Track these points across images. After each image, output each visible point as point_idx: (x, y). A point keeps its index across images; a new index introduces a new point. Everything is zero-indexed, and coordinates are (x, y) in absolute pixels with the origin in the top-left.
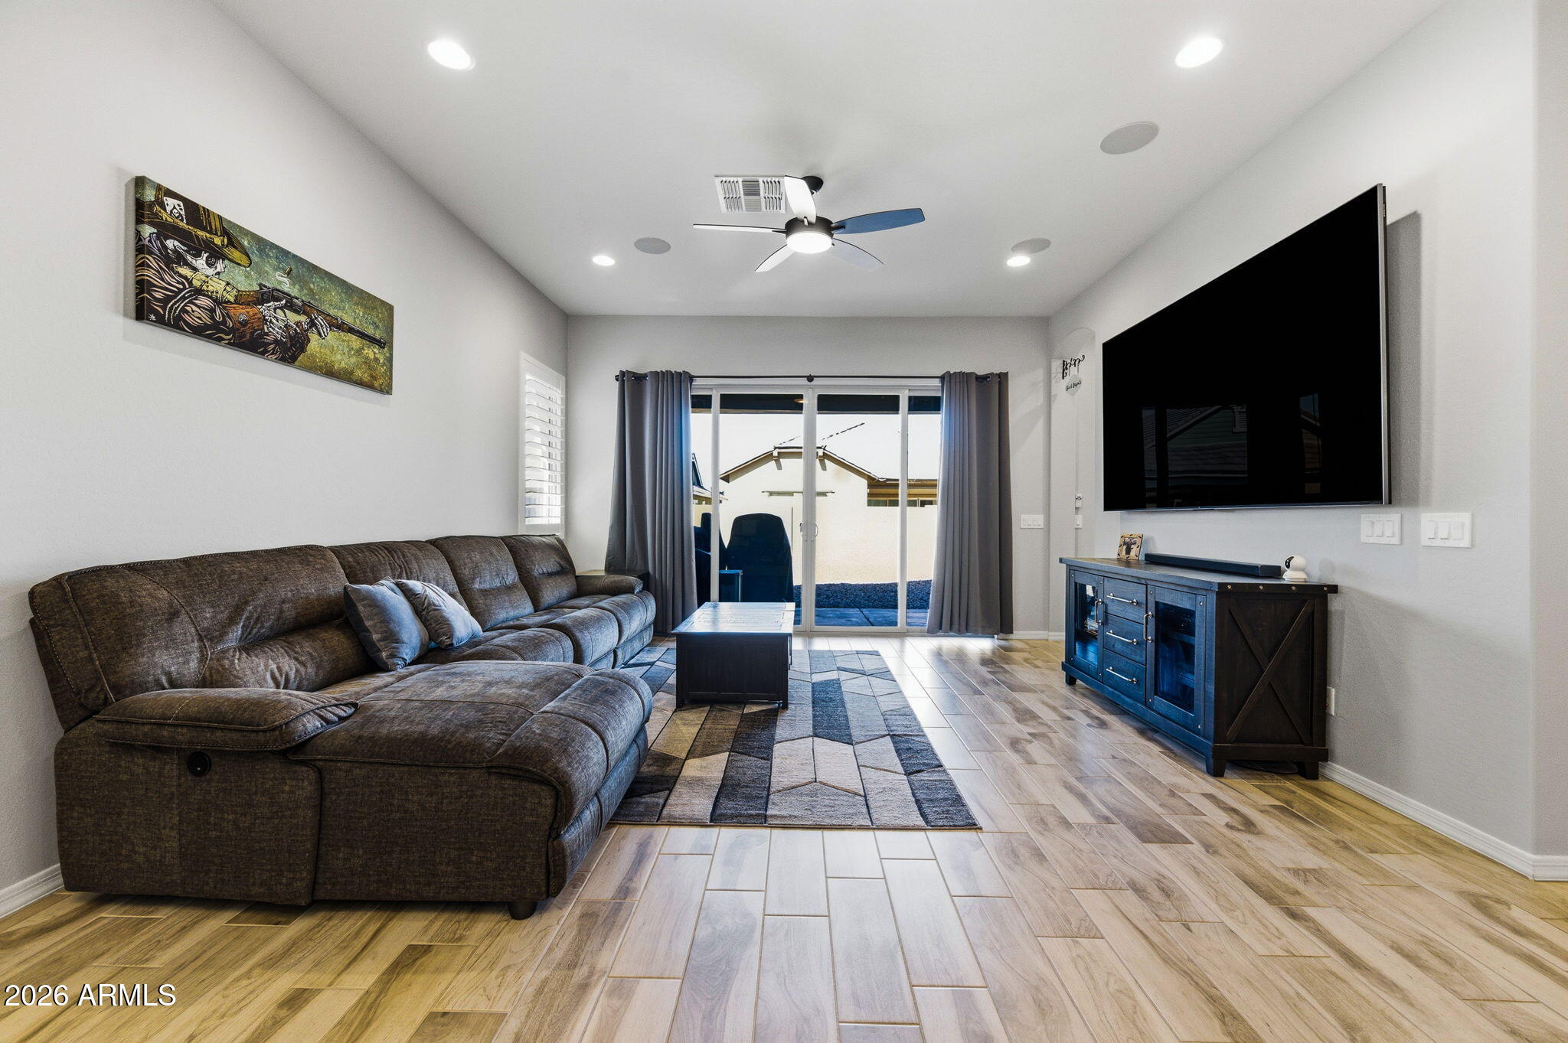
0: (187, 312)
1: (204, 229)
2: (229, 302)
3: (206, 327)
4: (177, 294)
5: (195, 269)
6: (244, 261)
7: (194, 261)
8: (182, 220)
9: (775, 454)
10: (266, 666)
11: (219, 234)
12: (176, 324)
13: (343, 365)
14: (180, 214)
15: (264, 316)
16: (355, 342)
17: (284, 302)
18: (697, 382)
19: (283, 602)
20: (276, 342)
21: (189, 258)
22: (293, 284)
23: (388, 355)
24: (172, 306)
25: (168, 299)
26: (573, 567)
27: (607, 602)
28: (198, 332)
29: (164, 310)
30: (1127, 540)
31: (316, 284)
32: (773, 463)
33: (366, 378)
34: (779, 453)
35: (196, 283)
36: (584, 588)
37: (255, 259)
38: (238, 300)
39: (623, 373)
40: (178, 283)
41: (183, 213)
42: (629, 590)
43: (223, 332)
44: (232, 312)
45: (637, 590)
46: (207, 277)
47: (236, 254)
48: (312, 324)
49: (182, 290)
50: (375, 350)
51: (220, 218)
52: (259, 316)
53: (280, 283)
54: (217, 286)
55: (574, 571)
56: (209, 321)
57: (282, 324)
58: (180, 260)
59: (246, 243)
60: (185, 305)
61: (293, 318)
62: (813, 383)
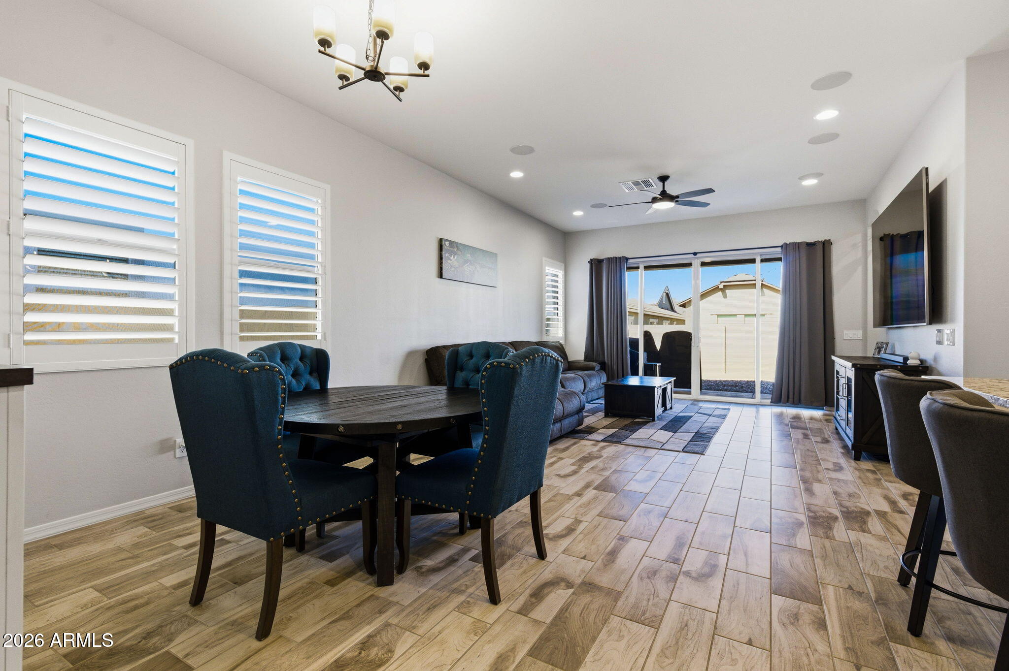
1: (453, 248)
2: (458, 267)
5: (451, 260)
6: (461, 253)
9: (721, 286)
11: (456, 247)
15: (465, 269)
16: (487, 271)
17: (469, 263)
18: (630, 261)
20: (467, 276)
21: (450, 257)
26: (567, 356)
27: (581, 373)
30: (880, 345)
31: (476, 254)
32: (720, 293)
34: (724, 286)
36: (572, 366)
37: (463, 252)
39: (591, 260)
41: (449, 245)
42: (593, 369)
45: (596, 369)
48: (476, 268)
50: (492, 272)
51: (456, 243)
53: (468, 257)
54: (455, 264)
55: (568, 360)
57: (469, 270)
59: (461, 248)
61: (471, 267)
62: (697, 256)
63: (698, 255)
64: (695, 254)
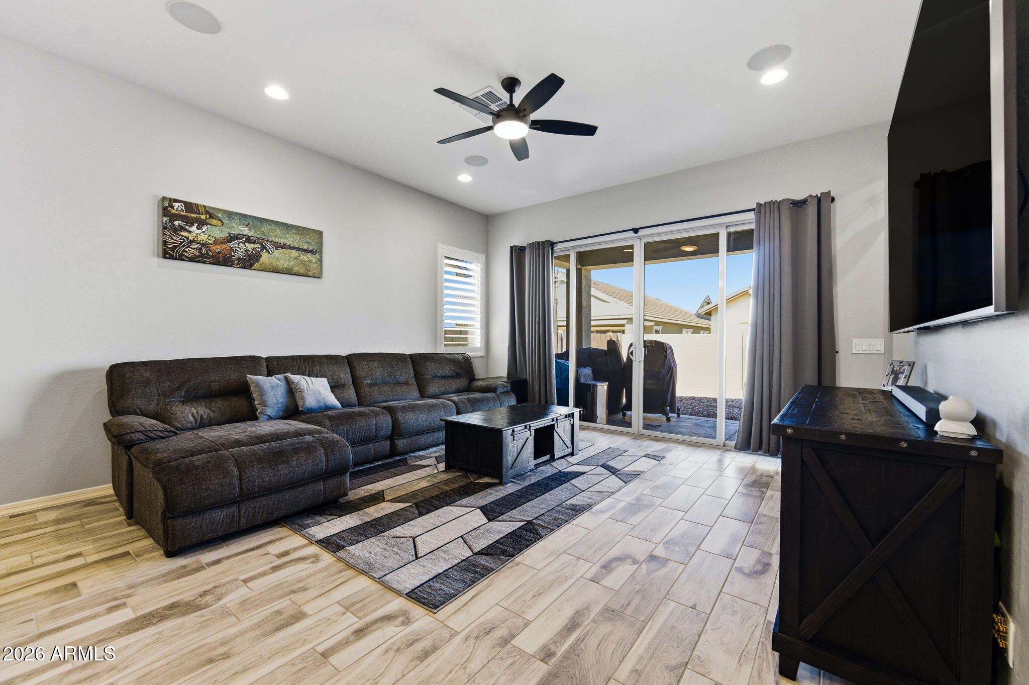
0: (186, 252)
1: (196, 213)
2: (210, 244)
3: (197, 257)
4: (180, 244)
5: (190, 232)
6: (219, 223)
7: (190, 229)
8: (183, 211)
10: (190, 410)
11: (204, 213)
12: (180, 258)
13: (285, 265)
14: (182, 209)
15: (232, 248)
16: (294, 253)
17: (244, 239)
18: (559, 246)
19: (213, 382)
20: (239, 259)
21: (187, 227)
22: (250, 229)
23: (319, 257)
24: (177, 250)
25: (175, 247)
28: (192, 260)
29: (174, 253)
30: (896, 368)
31: (265, 228)
33: (302, 271)
35: (191, 238)
37: (225, 221)
38: (215, 243)
39: (511, 248)
40: (181, 239)
41: (183, 208)
43: (207, 258)
44: (212, 248)
46: (197, 234)
47: (214, 222)
48: (264, 248)
49: (183, 242)
50: (309, 256)
51: (204, 206)
52: (229, 248)
53: (242, 230)
54: (203, 238)
55: (473, 376)
56: (197, 254)
57: (243, 250)
58: (182, 228)
59: (220, 215)
60: (185, 249)
61: (250, 246)
62: (639, 234)
63: (641, 232)
64: (636, 231)
